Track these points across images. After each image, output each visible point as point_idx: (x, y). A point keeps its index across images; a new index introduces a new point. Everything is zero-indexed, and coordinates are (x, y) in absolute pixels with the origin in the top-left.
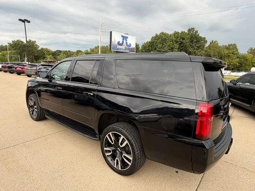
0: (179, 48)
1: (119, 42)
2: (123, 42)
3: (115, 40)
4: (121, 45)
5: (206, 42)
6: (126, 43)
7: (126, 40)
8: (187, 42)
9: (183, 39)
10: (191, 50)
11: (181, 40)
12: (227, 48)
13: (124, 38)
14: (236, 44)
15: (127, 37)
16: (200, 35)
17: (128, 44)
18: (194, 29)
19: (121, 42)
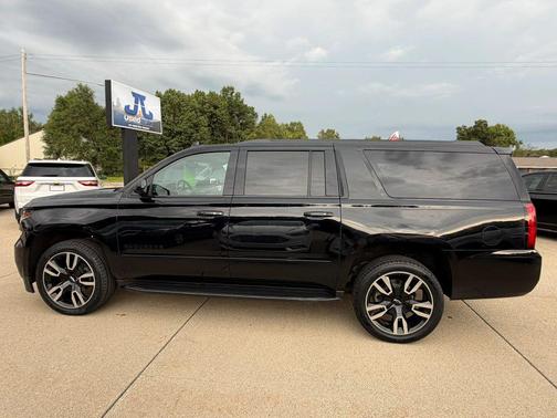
0: (209, 126)
1: (127, 107)
2: (136, 107)
3: (118, 102)
4: (133, 113)
5: (255, 115)
6: (143, 109)
7: (142, 104)
8: (222, 113)
9: (216, 108)
10: (232, 130)
11: (212, 109)
12: (289, 129)
13: (139, 98)
14: (302, 122)
15: (143, 98)
16: (245, 103)
17: (147, 113)
18: (232, 89)
19: (132, 108)
